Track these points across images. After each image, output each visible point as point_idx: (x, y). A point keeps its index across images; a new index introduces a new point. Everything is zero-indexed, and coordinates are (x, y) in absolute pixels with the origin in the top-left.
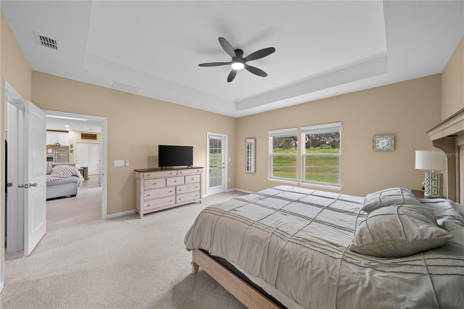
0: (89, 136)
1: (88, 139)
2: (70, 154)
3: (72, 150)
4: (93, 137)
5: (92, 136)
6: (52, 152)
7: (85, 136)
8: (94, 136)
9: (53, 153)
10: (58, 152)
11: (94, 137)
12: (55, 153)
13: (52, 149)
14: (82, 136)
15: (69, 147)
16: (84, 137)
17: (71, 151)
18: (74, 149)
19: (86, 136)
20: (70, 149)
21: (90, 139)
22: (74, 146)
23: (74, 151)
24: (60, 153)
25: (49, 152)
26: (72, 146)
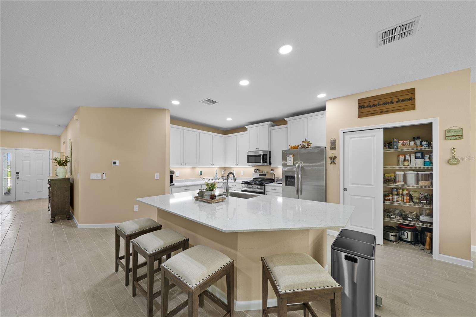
0: (384, 104)
1: (382, 113)
2: (330, 167)
3: (335, 158)
4: (399, 101)
5: (395, 100)
6: (292, 164)
7: (370, 106)
8: (401, 98)
9: (294, 165)
10: (303, 164)
11: (403, 101)
12: (299, 166)
13: (293, 157)
14: (360, 107)
15: (328, 149)
16: (369, 109)
17: (331, 158)
18: (339, 152)
19: (374, 106)
20: (330, 153)
21: (387, 112)
22: (340, 144)
23: (340, 160)
24: (307, 166)
25: (287, 164)
26: (333, 145)
